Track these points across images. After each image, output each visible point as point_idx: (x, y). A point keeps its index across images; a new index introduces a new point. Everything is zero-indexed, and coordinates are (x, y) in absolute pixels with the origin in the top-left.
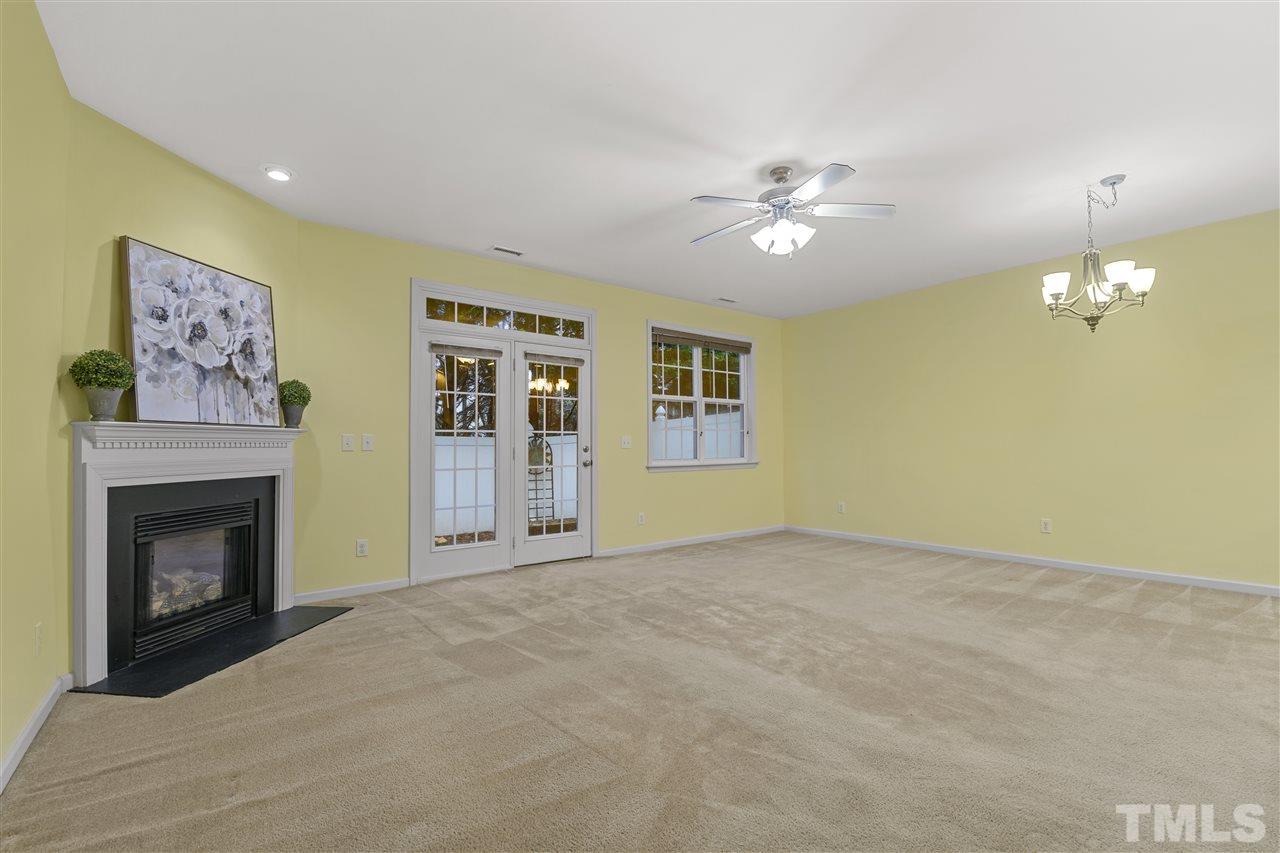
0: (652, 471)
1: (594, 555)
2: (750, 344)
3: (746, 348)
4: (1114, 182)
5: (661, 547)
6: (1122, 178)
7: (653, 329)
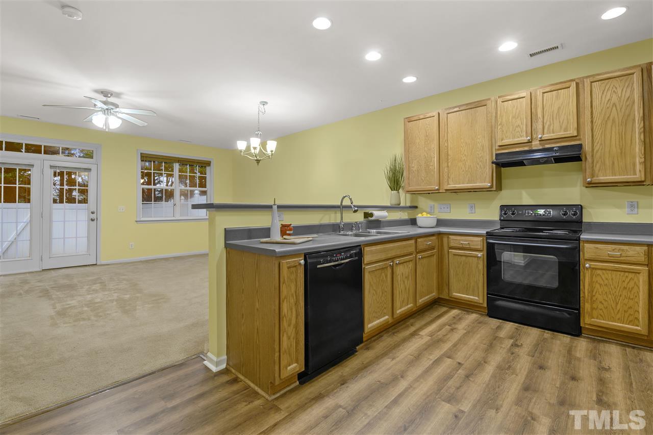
0: (138, 223)
1: (98, 264)
2: (210, 162)
3: (208, 164)
4: (264, 103)
5: (138, 260)
6: (266, 103)
7: (141, 153)
